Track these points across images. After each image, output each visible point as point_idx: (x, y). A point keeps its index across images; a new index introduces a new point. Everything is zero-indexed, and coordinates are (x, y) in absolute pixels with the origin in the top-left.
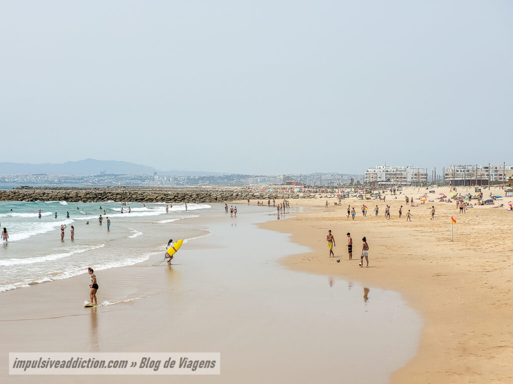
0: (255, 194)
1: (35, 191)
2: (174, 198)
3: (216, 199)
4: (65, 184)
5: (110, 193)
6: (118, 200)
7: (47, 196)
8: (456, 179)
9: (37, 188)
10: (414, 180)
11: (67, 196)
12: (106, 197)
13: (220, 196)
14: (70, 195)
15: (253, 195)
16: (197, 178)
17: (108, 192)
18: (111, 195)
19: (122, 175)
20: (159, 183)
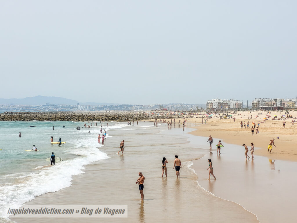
0: (159, 116)
1: (31, 115)
2: (112, 118)
3: (137, 119)
4: (26, 111)
5: (75, 116)
6: (80, 120)
7: (38, 118)
8: (266, 106)
9: (32, 113)
10: (234, 107)
11: (50, 117)
12: (73, 118)
13: (139, 117)
14: (52, 117)
15: (158, 116)
16: (102, 106)
17: (74, 114)
18: (76, 117)
19: (59, 105)
20: (80, 110)
